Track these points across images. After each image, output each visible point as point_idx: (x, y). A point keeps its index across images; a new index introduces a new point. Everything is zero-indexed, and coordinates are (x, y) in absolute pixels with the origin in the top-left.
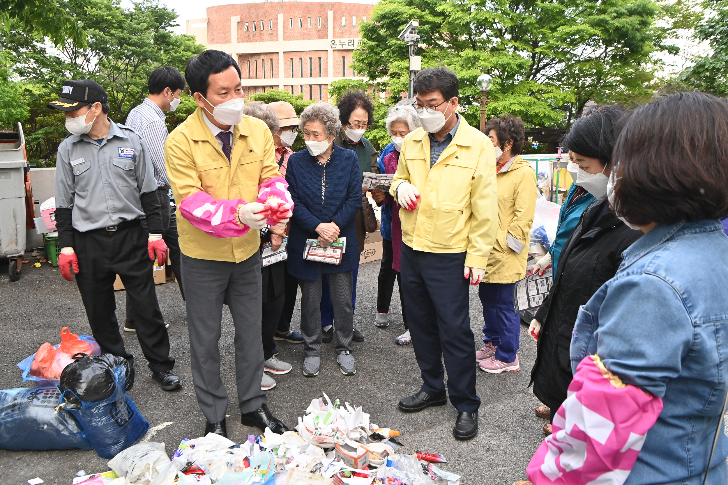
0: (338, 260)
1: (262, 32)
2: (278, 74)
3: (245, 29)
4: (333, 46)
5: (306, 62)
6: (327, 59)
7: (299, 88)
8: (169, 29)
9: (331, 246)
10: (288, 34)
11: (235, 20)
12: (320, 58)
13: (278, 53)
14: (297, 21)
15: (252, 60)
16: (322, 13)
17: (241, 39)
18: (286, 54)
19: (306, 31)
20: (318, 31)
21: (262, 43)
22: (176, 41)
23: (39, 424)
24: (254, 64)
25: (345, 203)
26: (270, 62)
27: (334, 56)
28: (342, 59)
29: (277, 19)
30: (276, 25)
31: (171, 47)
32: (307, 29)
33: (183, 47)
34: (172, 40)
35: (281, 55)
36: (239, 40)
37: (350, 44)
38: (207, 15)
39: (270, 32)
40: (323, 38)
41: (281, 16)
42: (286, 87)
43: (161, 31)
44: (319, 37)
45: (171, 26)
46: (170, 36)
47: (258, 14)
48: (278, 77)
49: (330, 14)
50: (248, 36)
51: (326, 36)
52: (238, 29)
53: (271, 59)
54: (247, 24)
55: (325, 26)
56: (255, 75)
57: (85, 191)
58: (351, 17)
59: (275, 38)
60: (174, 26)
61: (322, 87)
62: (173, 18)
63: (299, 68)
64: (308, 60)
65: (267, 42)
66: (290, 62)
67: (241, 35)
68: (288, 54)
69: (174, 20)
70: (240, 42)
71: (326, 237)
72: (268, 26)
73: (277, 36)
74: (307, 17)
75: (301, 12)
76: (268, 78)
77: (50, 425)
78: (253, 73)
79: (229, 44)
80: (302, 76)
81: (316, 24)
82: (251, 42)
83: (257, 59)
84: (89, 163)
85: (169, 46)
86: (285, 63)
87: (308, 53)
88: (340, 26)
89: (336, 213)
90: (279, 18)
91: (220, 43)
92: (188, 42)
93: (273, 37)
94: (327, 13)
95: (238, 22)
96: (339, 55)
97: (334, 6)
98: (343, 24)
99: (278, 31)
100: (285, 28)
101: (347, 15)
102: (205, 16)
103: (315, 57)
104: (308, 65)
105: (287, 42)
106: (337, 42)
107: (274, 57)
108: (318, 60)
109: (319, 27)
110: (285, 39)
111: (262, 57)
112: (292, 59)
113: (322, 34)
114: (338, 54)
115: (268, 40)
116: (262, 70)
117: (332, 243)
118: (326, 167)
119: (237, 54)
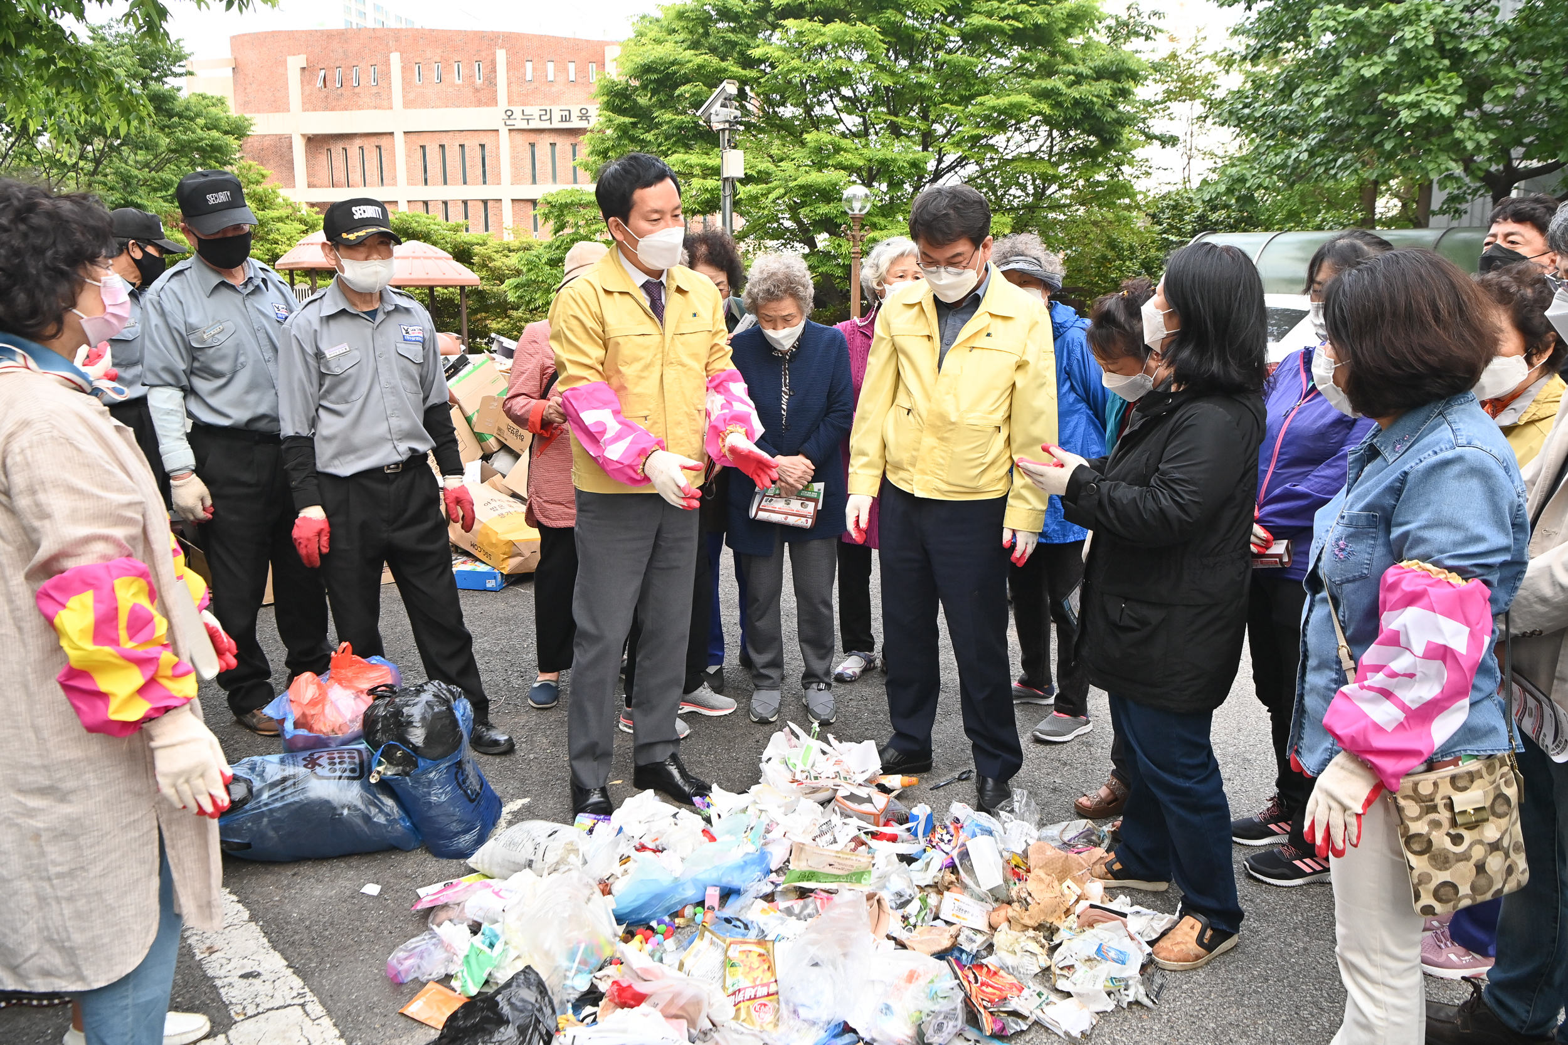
0: (810, 521)
1: (357, 90)
2: (394, 178)
3: (319, 84)
4: (508, 122)
5: (453, 154)
6: (498, 148)
7: (441, 206)
8: (171, 81)
9: (799, 495)
10: (412, 96)
11: (294, 63)
12: (483, 146)
13: (392, 134)
14: (432, 70)
15: (337, 149)
16: (483, 54)
17: (309, 104)
18: (410, 135)
19: (450, 89)
20: (477, 90)
21: (356, 113)
22: (187, 109)
23: (335, 809)
24: (342, 157)
25: (823, 420)
26: (375, 152)
27: (511, 141)
28: (528, 148)
29: (387, 62)
30: (387, 75)
31: (175, 119)
32: (453, 85)
33: (201, 121)
34: (178, 107)
35: (399, 139)
36: (307, 106)
37: (543, 118)
38: (233, 50)
39: (375, 90)
40: (487, 104)
41: (395, 58)
42: (412, 205)
43: (154, 86)
44: (479, 103)
45: (176, 75)
46: (173, 98)
47: (345, 52)
48: (395, 184)
49: (501, 56)
50: (327, 97)
51: (493, 101)
52: (302, 82)
53: (379, 147)
54: (322, 73)
55: (491, 82)
56: (343, 179)
57: (347, 402)
58: (545, 64)
59: (385, 103)
60: (181, 75)
61: (490, 204)
62: (179, 58)
63: (439, 165)
64: (457, 148)
65: (369, 111)
66: (419, 152)
67: (310, 95)
68: (414, 136)
69: (182, 63)
70: (308, 110)
71: (791, 481)
72: (368, 80)
73: (390, 98)
74: (452, 61)
75: (439, 51)
76: (372, 185)
77: (351, 807)
78: (340, 176)
79: (285, 114)
80: (445, 183)
81: (472, 76)
82: (333, 109)
83: (348, 147)
84: (357, 353)
85: (171, 117)
86: (408, 156)
87: (457, 134)
88: (522, 80)
89: (806, 439)
90: (392, 62)
91: (264, 111)
92: (213, 110)
93: (381, 100)
94: (494, 54)
95: (303, 69)
96: (522, 140)
97: (510, 41)
98: (529, 77)
99: (390, 88)
100: (406, 83)
101: (535, 60)
102: (227, 54)
103: (472, 144)
104: (458, 158)
105: (411, 112)
106: (518, 114)
107: (384, 142)
108: (478, 149)
109: (479, 82)
110: (407, 104)
111: (358, 142)
112: (423, 147)
113: (485, 96)
114: (519, 137)
115: (369, 107)
116: (359, 170)
117: (800, 491)
118: (790, 361)
119: (303, 135)
